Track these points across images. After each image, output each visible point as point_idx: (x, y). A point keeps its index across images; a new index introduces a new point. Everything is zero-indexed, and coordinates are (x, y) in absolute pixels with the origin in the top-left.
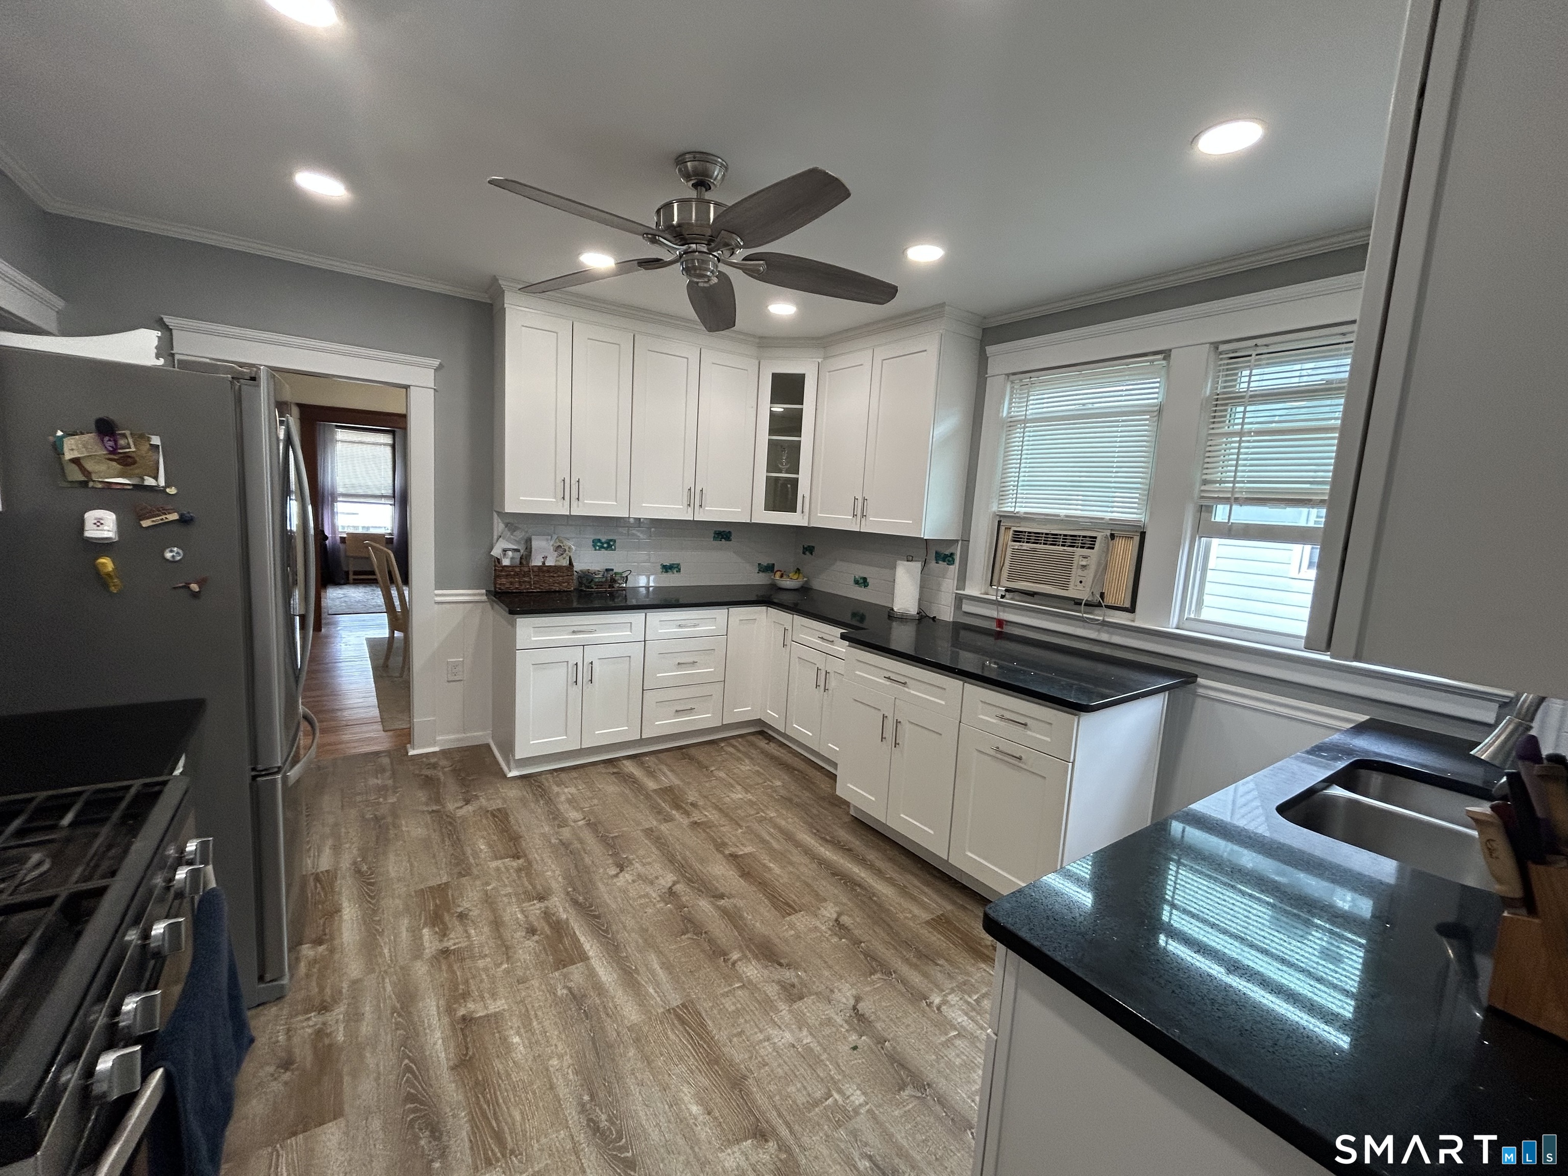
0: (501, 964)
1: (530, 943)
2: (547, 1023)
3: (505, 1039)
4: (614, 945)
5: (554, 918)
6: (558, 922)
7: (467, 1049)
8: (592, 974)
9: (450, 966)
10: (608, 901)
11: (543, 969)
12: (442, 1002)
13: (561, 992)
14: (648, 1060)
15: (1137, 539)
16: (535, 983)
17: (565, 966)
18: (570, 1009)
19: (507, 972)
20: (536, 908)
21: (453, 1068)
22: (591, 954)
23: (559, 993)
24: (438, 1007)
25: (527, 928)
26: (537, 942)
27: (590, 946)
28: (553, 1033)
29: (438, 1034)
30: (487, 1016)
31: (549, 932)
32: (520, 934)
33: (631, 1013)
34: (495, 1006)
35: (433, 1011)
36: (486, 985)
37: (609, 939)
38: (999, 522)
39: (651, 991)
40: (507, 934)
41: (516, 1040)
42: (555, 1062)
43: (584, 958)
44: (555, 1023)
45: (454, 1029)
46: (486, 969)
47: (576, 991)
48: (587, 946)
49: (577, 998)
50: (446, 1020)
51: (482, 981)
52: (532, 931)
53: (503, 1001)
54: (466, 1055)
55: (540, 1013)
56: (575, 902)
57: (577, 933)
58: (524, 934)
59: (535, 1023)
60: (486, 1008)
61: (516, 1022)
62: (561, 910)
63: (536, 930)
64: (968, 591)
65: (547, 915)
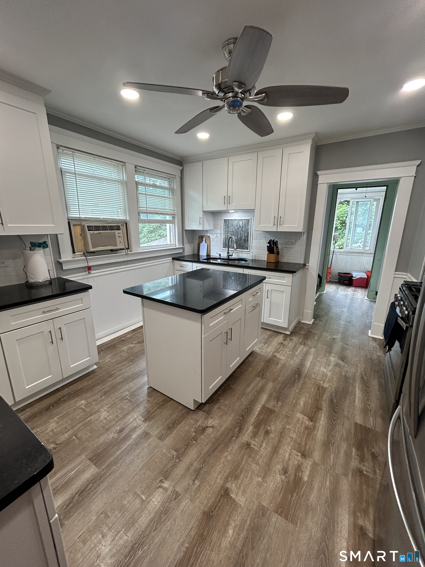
0: (288, 429)
1: (273, 428)
2: (291, 400)
3: (304, 405)
4: (251, 403)
5: (255, 430)
6: (255, 427)
7: (315, 411)
8: (268, 401)
9: (306, 445)
10: (231, 419)
11: (278, 414)
12: (315, 432)
13: (280, 403)
14: (278, 376)
15: (125, 225)
16: (284, 412)
17: (271, 410)
18: (282, 398)
19: (289, 424)
20: (254, 443)
21: (321, 410)
22: (260, 406)
23: (281, 404)
24: (317, 431)
25: (267, 436)
26: (270, 426)
27: (258, 408)
28: (292, 396)
29: (321, 423)
30: (305, 415)
31: (263, 426)
32: (272, 435)
33: (270, 385)
34: (299, 416)
35: (320, 432)
36: (298, 426)
37: (250, 406)
38: (69, 223)
39: (260, 385)
40: (276, 441)
41: (302, 403)
42: (297, 391)
43: (264, 406)
44: (289, 398)
45: (316, 420)
46: (294, 432)
47: (276, 400)
48: (259, 409)
49: (278, 399)
50: (317, 425)
51: (299, 428)
52: (267, 433)
53: (297, 415)
54: (317, 410)
55: (291, 403)
56: (240, 430)
57: (255, 416)
58: (271, 434)
59: (294, 402)
60: (303, 418)
61: (298, 407)
62: (249, 431)
63: (266, 431)
64: (63, 259)
65: (255, 435)
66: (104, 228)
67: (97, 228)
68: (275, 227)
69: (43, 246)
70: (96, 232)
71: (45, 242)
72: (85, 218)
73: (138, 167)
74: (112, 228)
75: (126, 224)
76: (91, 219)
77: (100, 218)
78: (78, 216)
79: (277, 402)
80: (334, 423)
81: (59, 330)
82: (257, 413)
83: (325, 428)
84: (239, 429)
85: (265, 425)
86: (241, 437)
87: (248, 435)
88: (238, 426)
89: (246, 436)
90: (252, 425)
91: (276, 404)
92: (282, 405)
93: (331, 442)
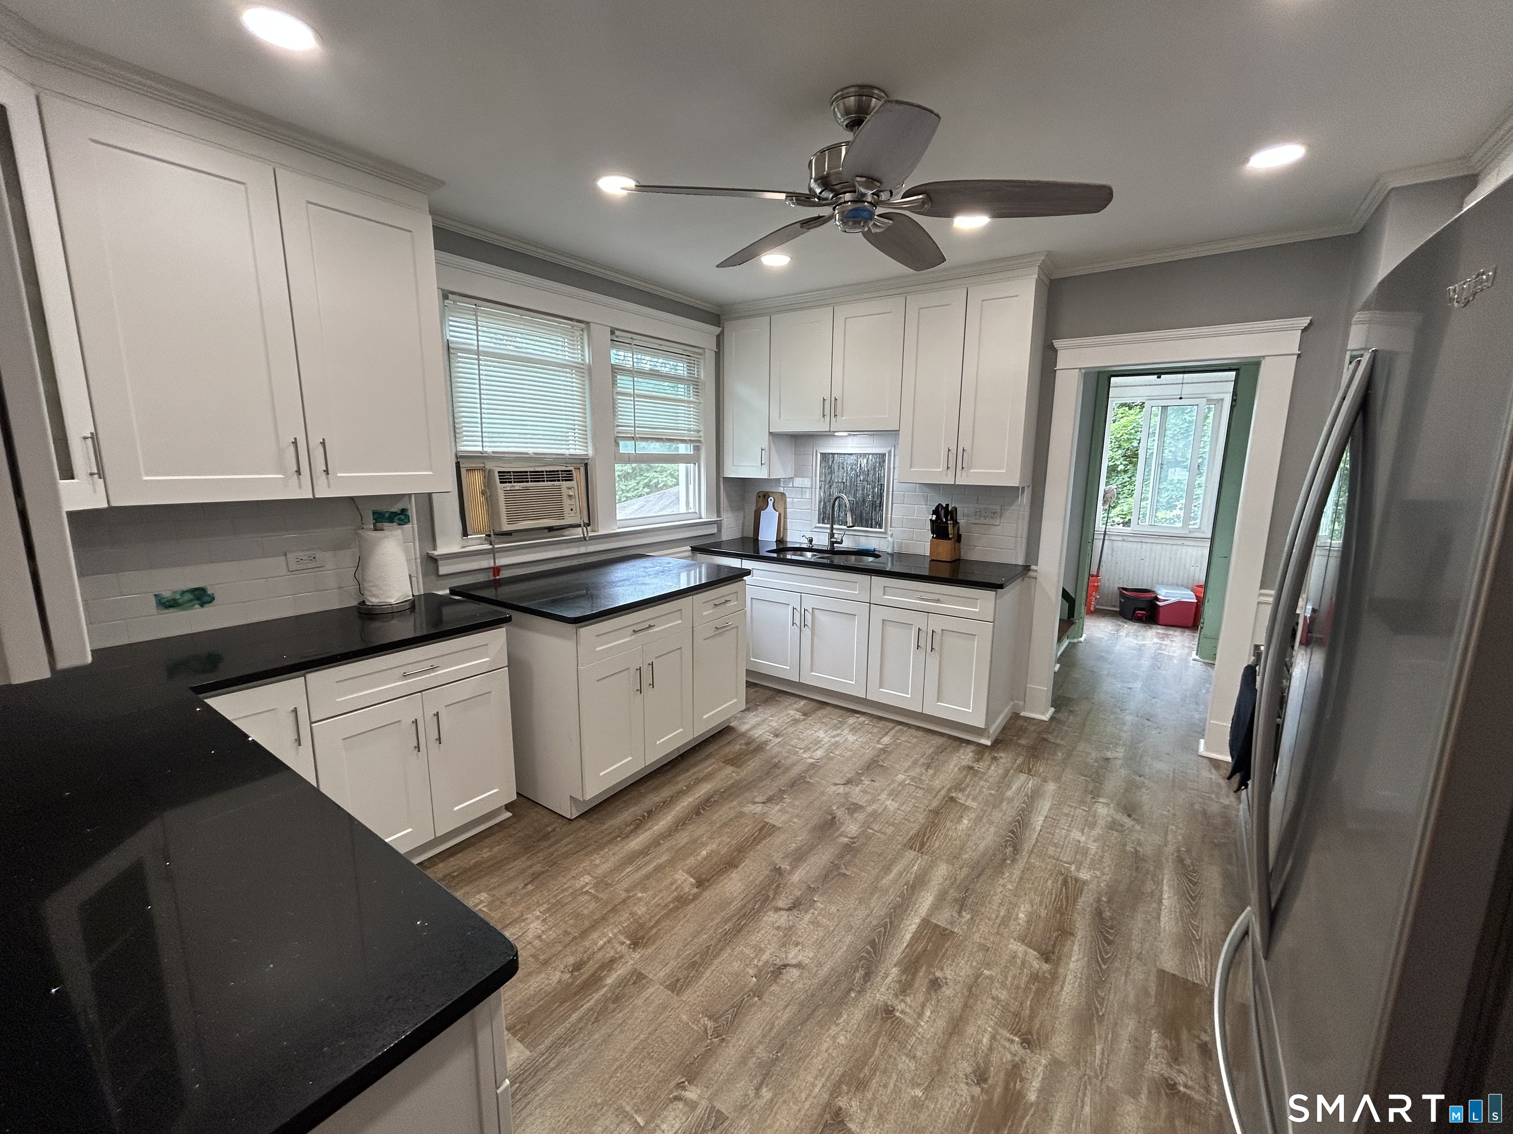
0: (987, 977)
1: (949, 973)
2: (995, 907)
3: (1028, 922)
4: (894, 911)
5: (904, 978)
6: (904, 971)
7: (1056, 938)
8: (936, 907)
9: (1032, 1017)
10: (845, 948)
11: (962, 941)
12: (1057, 988)
13: (967, 916)
14: (962, 848)
15: (582, 469)
16: (976, 938)
17: (945, 929)
18: (972, 902)
19: (988, 966)
20: (904, 1008)
21: (1072, 934)
22: (917, 920)
23: (968, 917)
24: (1062, 987)
25: (935, 991)
26: (942, 969)
27: (910, 927)
28: (997, 899)
29: (1072, 966)
30: (1029, 945)
31: (924, 968)
32: (947, 991)
33: (942, 871)
34: (1018, 948)
35: (1067, 988)
36: (1014, 971)
37: (890, 918)
38: (457, 465)
39: (915, 868)
40: (957, 1004)
41: (1021, 915)
42: (1010, 887)
43: (926, 922)
44: (989, 902)
45: (1059, 959)
46: (1003, 985)
47: (957, 908)
48: (913, 928)
49: (961, 905)
50: (1061, 970)
51: (1014, 977)
52: (935, 985)
53: (1010, 946)
54: (1060, 935)
55: (994, 916)
56: (868, 976)
57: (905, 945)
58: (944, 989)
59: (1002, 914)
60: (1025, 952)
61: (1013, 925)
62: (888, 980)
63: (931, 981)
64: (441, 550)
65: (905, 988)
66: (537, 476)
67: (520, 477)
68: (951, 473)
69: (399, 519)
70: (518, 486)
71: (403, 511)
72: (493, 452)
73: (617, 333)
74: (553, 476)
75: (586, 465)
76: (506, 455)
77: (527, 454)
78: (480, 449)
79: (959, 913)
80: (1104, 967)
81: (435, 719)
82: (908, 937)
83: (1081, 978)
84: (866, 973)
85: (930, 965)
86: (869, 991)
87: (887, 990)
88: (862, 967)
89: (883, 989)
90: (895, 965)
91: (957, 916)
92: (972, 919)
93: (1097, 1012)
